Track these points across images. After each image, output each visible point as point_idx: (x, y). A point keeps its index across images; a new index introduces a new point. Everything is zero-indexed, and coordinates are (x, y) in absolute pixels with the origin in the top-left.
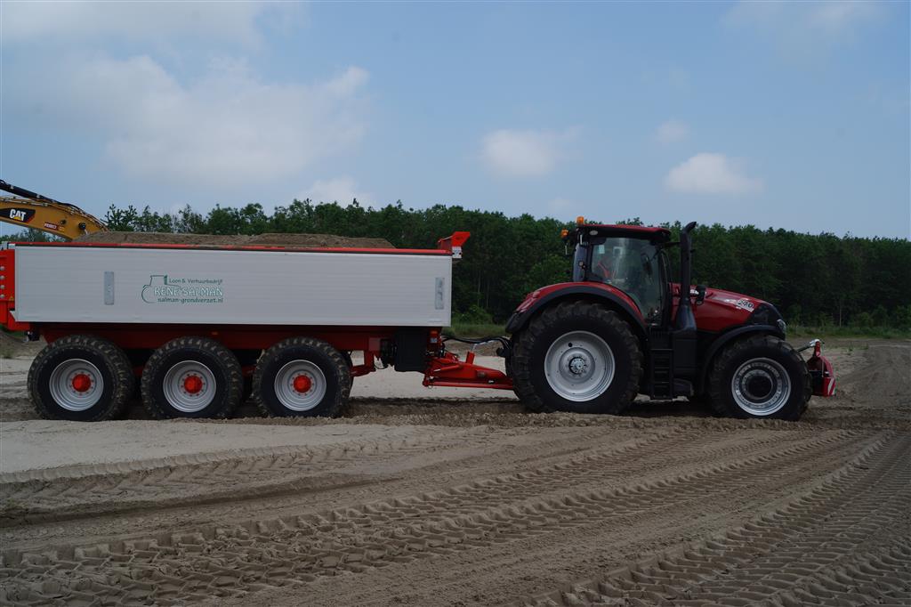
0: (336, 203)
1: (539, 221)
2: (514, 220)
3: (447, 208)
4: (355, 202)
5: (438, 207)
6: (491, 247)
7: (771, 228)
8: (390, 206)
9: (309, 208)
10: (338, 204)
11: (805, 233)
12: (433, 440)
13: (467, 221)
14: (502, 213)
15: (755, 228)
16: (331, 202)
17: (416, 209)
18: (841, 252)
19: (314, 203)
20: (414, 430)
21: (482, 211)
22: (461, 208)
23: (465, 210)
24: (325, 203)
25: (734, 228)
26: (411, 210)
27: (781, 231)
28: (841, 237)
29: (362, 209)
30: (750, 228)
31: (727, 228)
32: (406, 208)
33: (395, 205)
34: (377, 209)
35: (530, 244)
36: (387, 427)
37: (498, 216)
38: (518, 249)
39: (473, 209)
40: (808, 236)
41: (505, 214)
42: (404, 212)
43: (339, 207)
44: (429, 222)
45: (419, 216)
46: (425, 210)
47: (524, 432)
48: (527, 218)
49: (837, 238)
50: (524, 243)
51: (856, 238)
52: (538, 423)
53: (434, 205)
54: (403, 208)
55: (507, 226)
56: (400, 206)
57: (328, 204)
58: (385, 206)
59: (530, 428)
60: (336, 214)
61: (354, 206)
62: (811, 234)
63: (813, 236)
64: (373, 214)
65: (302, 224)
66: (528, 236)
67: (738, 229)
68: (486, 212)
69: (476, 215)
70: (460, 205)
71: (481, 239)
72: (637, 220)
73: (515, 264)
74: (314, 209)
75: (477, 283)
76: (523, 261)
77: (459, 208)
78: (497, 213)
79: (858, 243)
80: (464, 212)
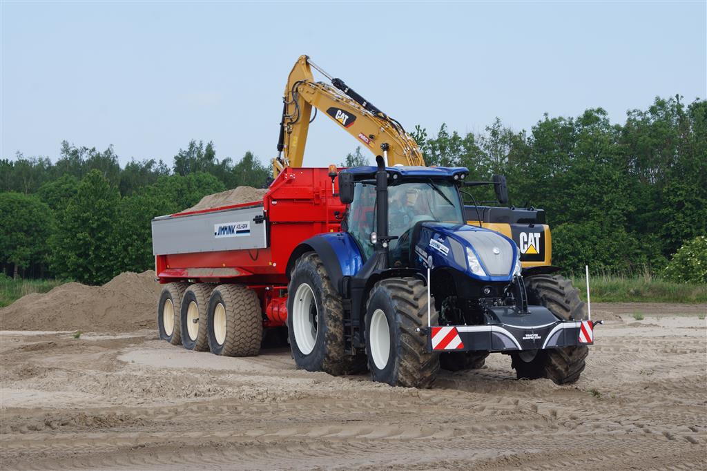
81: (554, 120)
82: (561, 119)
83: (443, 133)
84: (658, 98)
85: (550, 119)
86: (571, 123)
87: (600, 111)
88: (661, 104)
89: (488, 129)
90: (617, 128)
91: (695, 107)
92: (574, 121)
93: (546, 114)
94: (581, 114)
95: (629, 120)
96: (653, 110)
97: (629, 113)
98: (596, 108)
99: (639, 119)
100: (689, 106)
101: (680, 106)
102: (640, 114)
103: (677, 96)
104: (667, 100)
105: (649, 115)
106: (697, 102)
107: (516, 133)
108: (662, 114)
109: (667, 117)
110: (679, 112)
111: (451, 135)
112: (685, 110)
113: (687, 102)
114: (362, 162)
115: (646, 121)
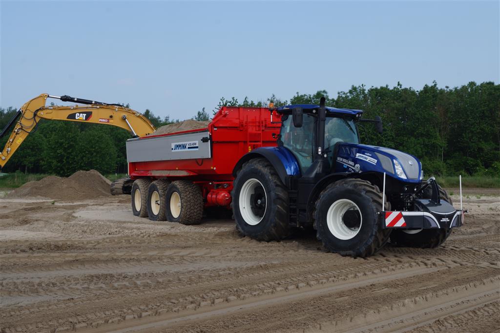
81: (302, 96)
82: (305, 95)
83: (246, 101)
84: (353, 86)
85: (300, 95)
86: (310, 98)
87: (324, 92)
88: (354, 89)
89: (268, 100)
90: (333, 100)
91: (371, 91)
92: (312, 97)
93: (297, 93)
94: (315, 93)
95: (339, 97)
96: (350, 92)
97: (339, 93)
98: (322, 90)
99: (344, 96)
100: (369, 90)
101: (364, 90)
102: (344, 94)
103: (362, 85)
104: (357, 87)
105: (349, 94)
106: (372, 88)
107: (282, 102)
108: (355, 94)
109: (357, 95)
110: (364, 93)
111: (250, 103)
112: (366, 92)
113: (367, 88)
114: (205, 115)
115: (347, 97)
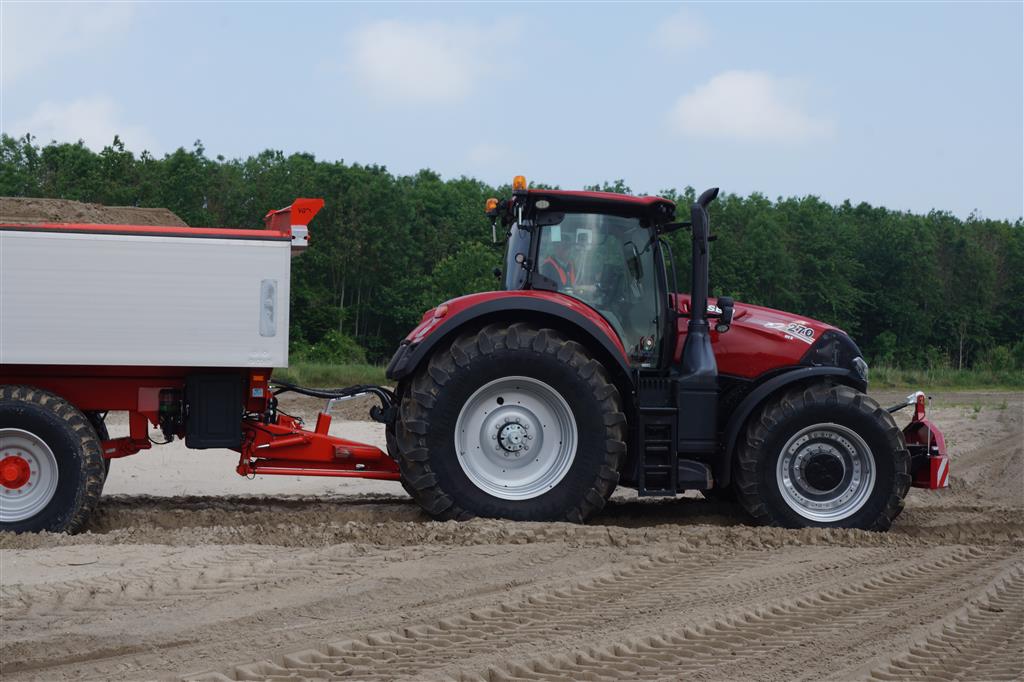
0: (81, 143)
1: (450, 183)
2: (406, 181)
3: (286, 156)
4: (116, 141)
5: (268, 154)
6: (364, 227)
7: (847, 202)
8: (181, 151)
9: (30, 152)
10: (86, 145)
11: (904, 211)
12: (254, 571)
13: (321, 181)
14: (383, 169)
15: (820, 201)
16: (73, 141)
17: (229, 158)
18: (962, 243)
19: (41, 143)
20: (221, 554)
21: (349, 164)
22: (312, 158)
23: (318, 160)
24: (61, 141)
25: (785, 200)
26: (220, 158)
27: (864, 208)
28: (963, 218)
29: (130, 155)
30: (812, 201)
31: (774, 200)
32: (210, 155)
33: (190, 149)
34: (158, 155)
35: (434, 223)
36: (170, 550)
37: (377, 173)
38: (411, 232)
39: (332, 160)
40: (909, 215)
41: (390, 170)
42: (207, 162)
43: (86, 152)
44: (252, 181)
45: (234, 169)
46: (245, 160)
47: (418, 554)
48: (428, 177)
49: (957, 221)
50: (422, 221)
51: (988, 221)
52: (443, 539)
53: (262, 150)
54: (204, 154)
55: (393, 190)
56: (200, 151)
57: (67, 145)
58: (172, 151)
59: (429, 548)
60: (82, 164)
61: (116, 149)
62: (914, 213)
63: (917, 216)
64: (150, 164)
65: (18, 180)
66: (430, 210)
67: (791, 203)
68: (355, 165)
69: (336, 170)
70: (310, 152)
71: (346, 213)
72: (620, 184)
73: (406, 258)
74: (39, 153)
75: (339, 292)
76: (421, 254)
77: (308, 158)
78: (376, 167)
79: (990, 230)
80: (315, 165)
